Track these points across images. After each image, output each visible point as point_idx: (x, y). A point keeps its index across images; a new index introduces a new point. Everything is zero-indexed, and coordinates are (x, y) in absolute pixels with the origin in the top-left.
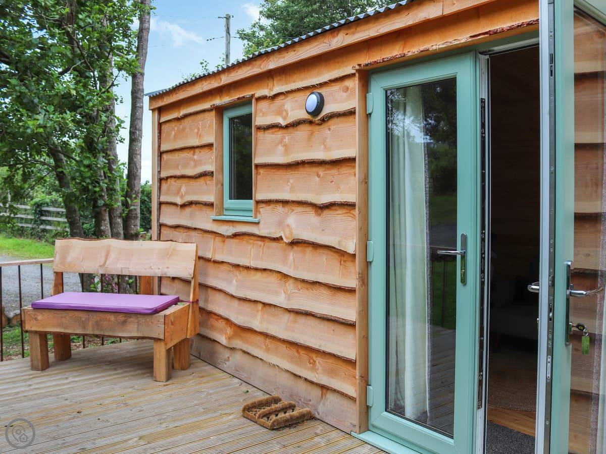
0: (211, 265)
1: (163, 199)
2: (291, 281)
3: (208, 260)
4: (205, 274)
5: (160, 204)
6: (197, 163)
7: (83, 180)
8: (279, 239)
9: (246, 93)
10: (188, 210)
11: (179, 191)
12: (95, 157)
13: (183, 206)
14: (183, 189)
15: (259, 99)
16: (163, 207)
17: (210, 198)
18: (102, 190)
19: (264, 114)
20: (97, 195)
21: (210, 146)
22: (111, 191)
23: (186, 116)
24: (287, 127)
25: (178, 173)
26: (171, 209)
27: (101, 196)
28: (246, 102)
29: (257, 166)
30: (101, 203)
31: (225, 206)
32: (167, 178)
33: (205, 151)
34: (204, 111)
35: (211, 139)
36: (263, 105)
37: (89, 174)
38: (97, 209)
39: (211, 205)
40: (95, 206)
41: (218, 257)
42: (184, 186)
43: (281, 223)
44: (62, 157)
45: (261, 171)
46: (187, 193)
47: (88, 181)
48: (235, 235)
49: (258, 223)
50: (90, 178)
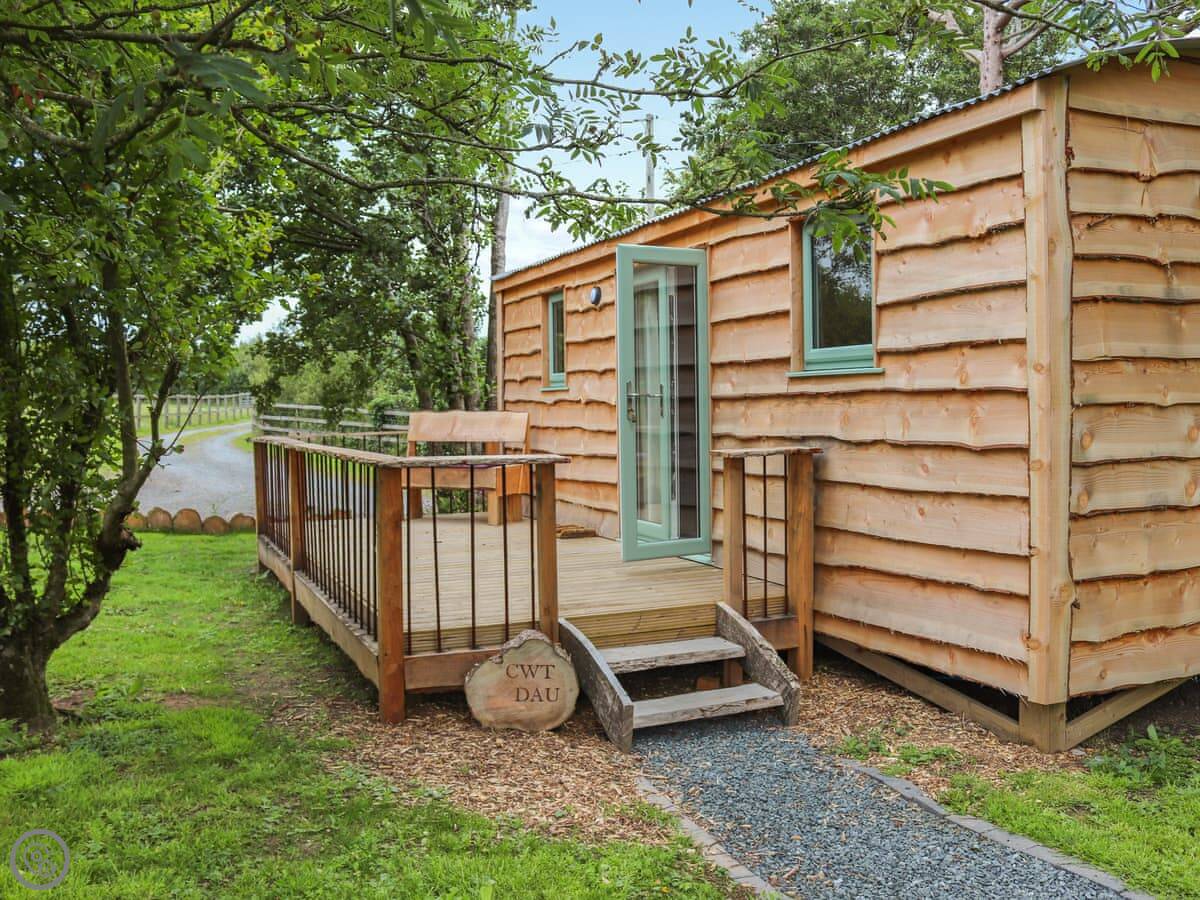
0: (541, 432)
1: (507, 377)
2: (587, 434)
3: (538, 428)
4: (536, 441)
5: (505, 382)
6: (532, 342)
7: (436, 363)
8: (579, 402)
9: (558, 284)
10: (526, 385)
11: (518, 368)
12: (449, 337)
13: (521, 382)
14: (522, 367)
15: (569, 289)
16: (508, 385)
17: (538, 373)
18: (456, 374)
19: (572, 302)
20: (451, 380)
21: (539, 327)
22: (466, 376)
23: (523, 300)
24: (583, 312)
25: (518, 352)
26: (515, 386)
27: (456, 381)
28: (558, 291)
29: (568, 344)
30: (455, 388)
31: (551, 379)
32: (510, 357)
33: (536, 331)
34: (534, 296)
35: (538, 321)
36: (571, 294)
37: (442, 357)
38: (452, 396)
39: (539, 379)
40: (450, 392)
41: (546, 424)
42: (522, 364)
43: (581, 389)
44: (415, 338)
45: (570, 347)
46: (524, 370)
47: (442, 364)
48: (556, 403)
49: (567, 391)
50: (443, 360)
